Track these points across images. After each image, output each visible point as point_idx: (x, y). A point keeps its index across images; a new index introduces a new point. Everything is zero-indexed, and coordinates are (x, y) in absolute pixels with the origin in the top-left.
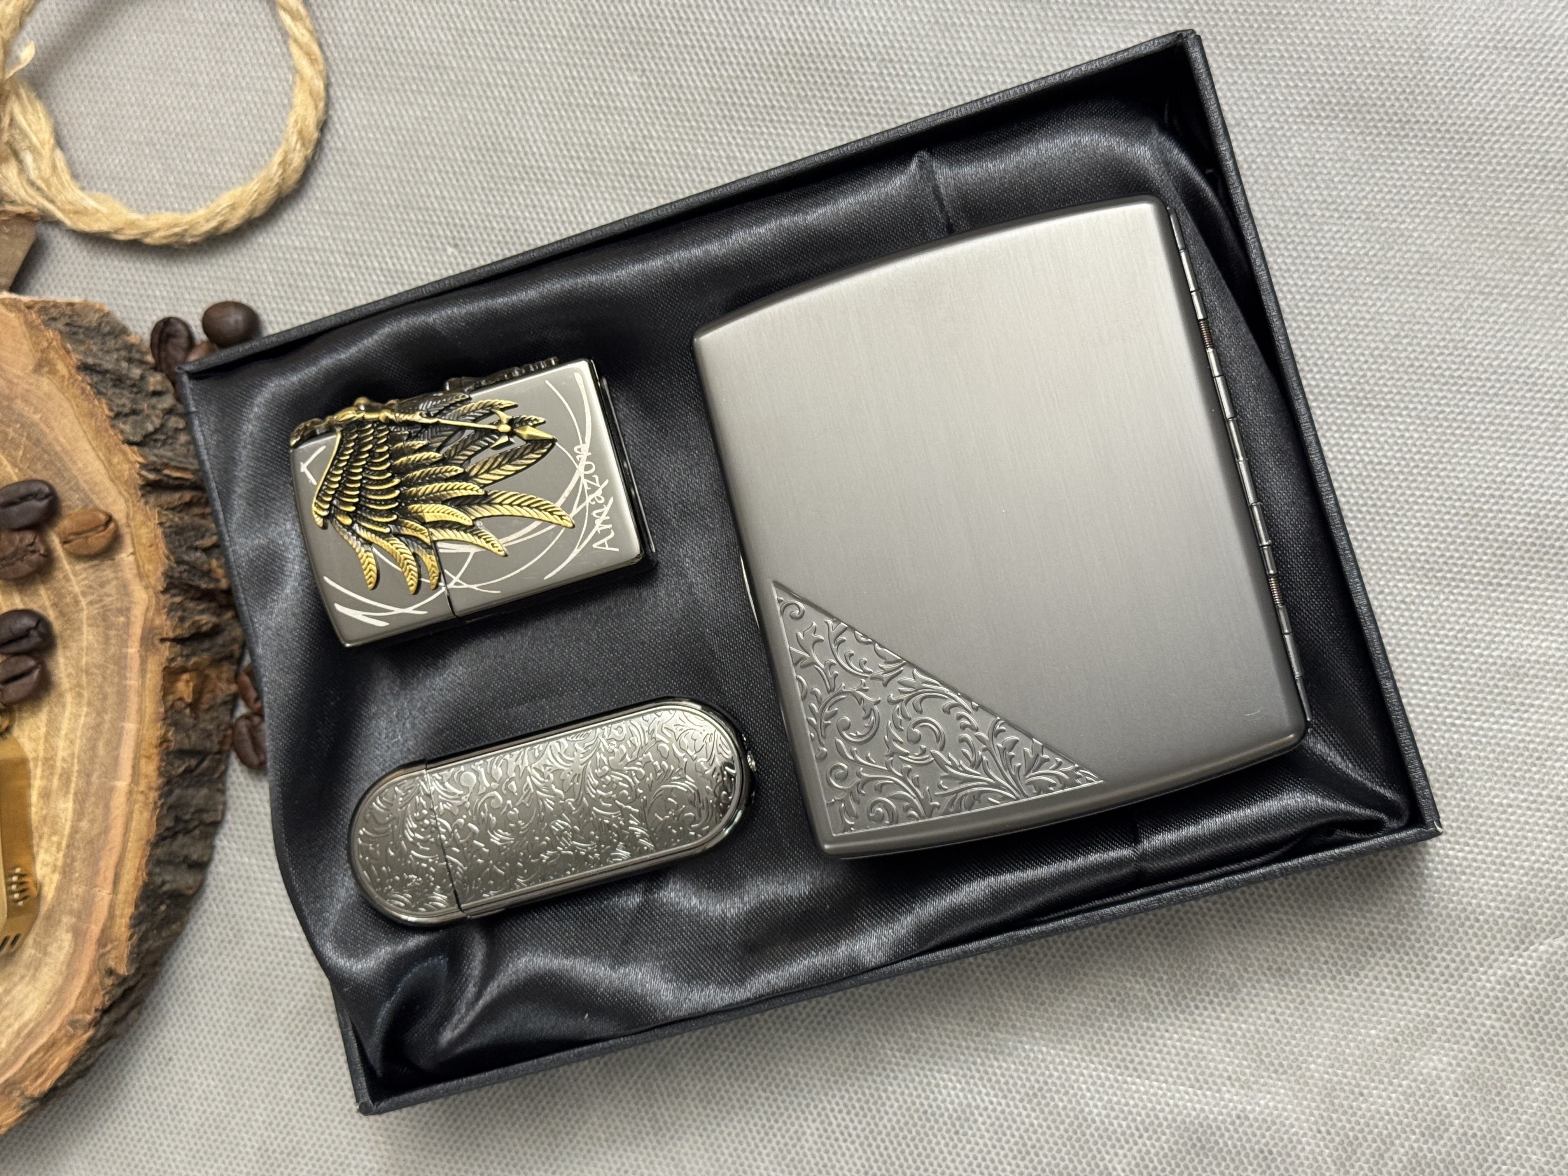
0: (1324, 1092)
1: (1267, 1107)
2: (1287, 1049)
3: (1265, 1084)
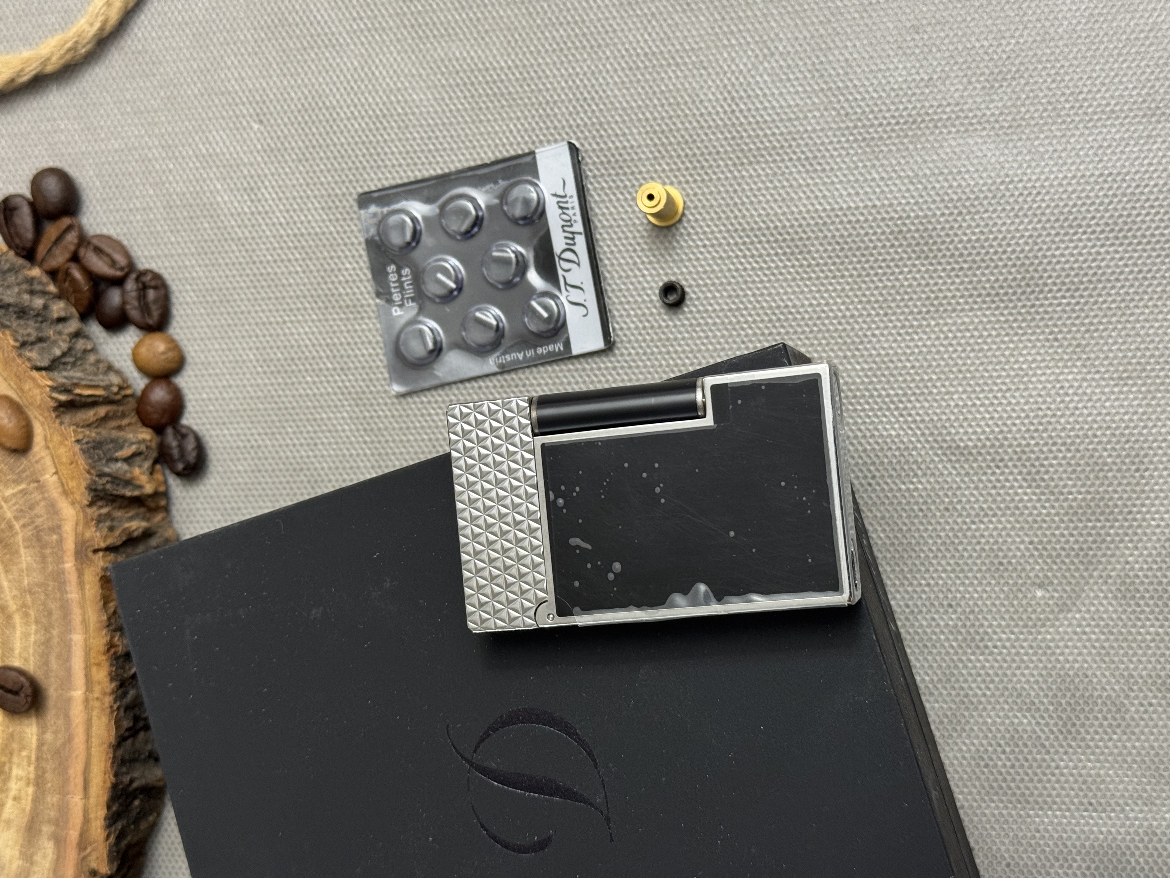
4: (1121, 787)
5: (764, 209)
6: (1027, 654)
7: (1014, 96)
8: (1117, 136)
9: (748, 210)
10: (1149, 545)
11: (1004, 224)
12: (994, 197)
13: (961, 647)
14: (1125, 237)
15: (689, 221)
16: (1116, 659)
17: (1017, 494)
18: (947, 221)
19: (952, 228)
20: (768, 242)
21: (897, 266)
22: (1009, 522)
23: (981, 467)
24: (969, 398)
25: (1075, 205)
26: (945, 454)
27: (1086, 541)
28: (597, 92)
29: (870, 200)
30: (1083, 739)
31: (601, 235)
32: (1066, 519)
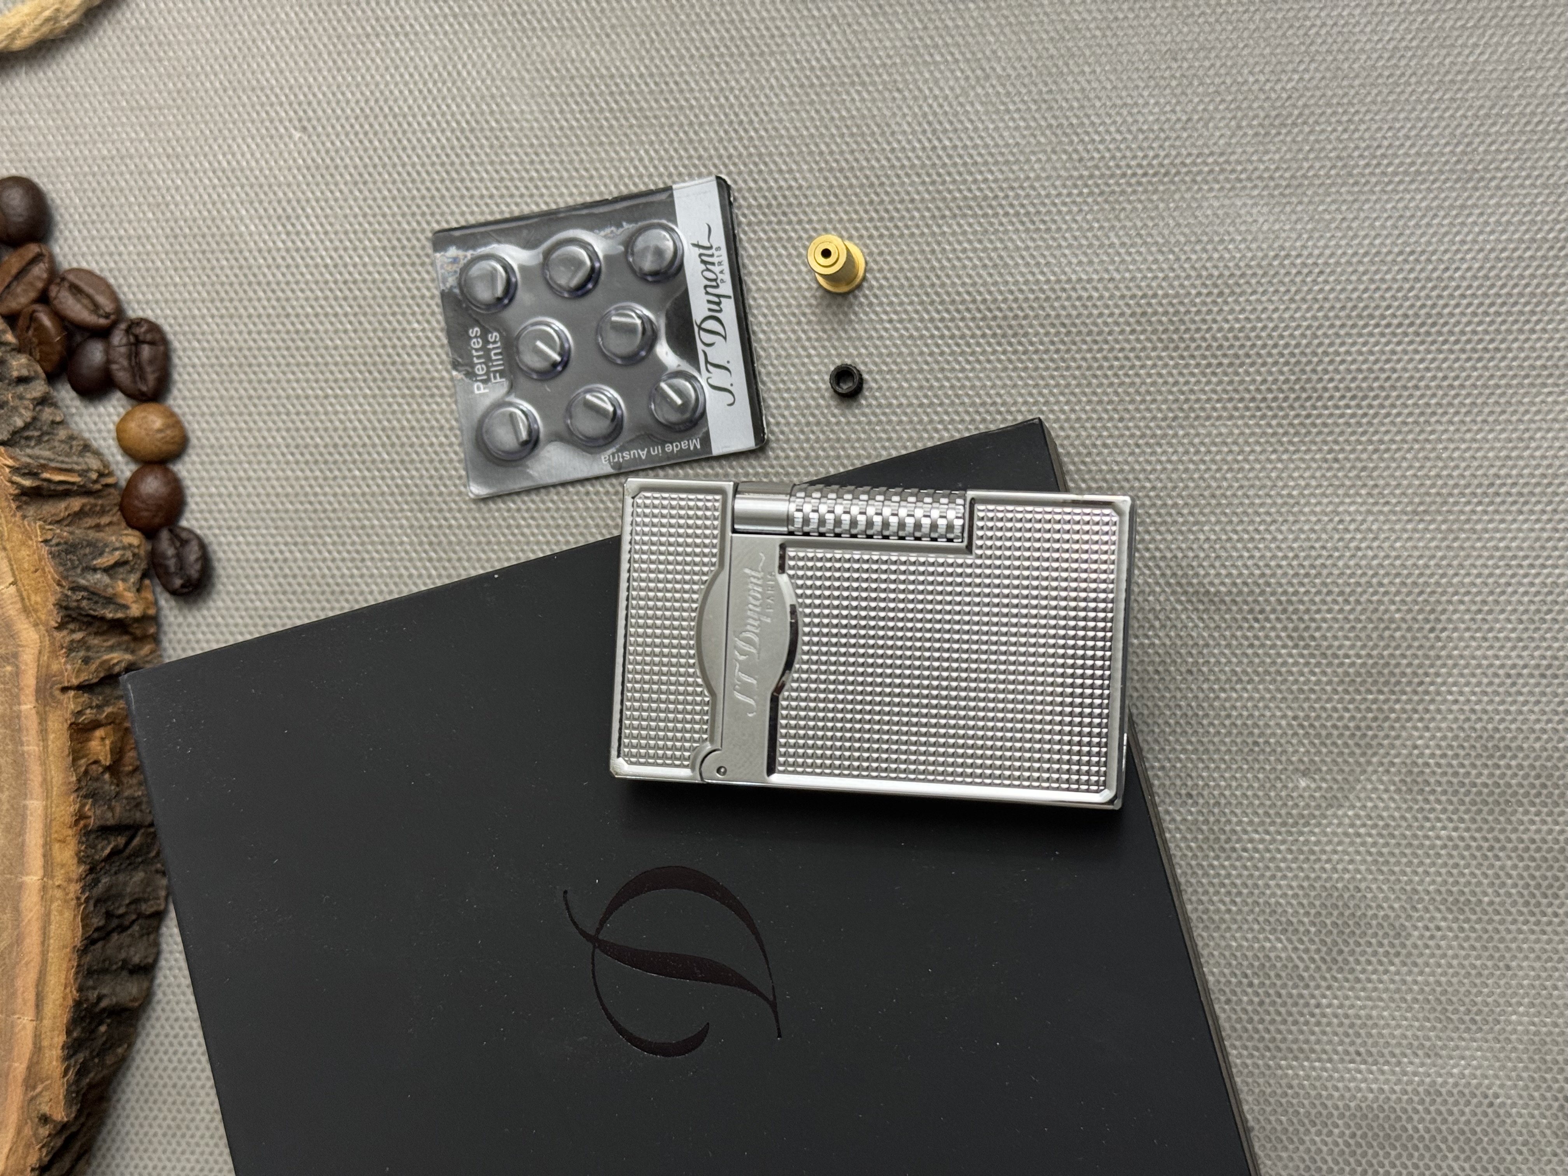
0: (1532, 1048)
1: (1463, 1076)
2: (1479, 999)
3: (1457, 1047)
4: (1397, 1033)
5: (970, 276)
6: (1284, 860)
7: (1295, 148)
8: (1424, 204)
9: (948, 276)
10: (1444, 725)
11: (1276, 310)
12: (1265, 274)
13: (1201, 848)
14: (1428, 333)
15: (871, 288)
16: (1397, 869)
17: (1279, 655)
18: (1204, 303)
19: (1210, 312)
20: (973, 319)
21: (1138, 358)
22: (1268, 690)
23: (1235, 619)
24: (1223, 530)
25: (1366, 290)
26: (1190, 601)
27: (1364, 718)
28: (756, 114)
29: (1107, 271)
30: (1352, 971)
31: (755, 301)
32: (1340, 689)
